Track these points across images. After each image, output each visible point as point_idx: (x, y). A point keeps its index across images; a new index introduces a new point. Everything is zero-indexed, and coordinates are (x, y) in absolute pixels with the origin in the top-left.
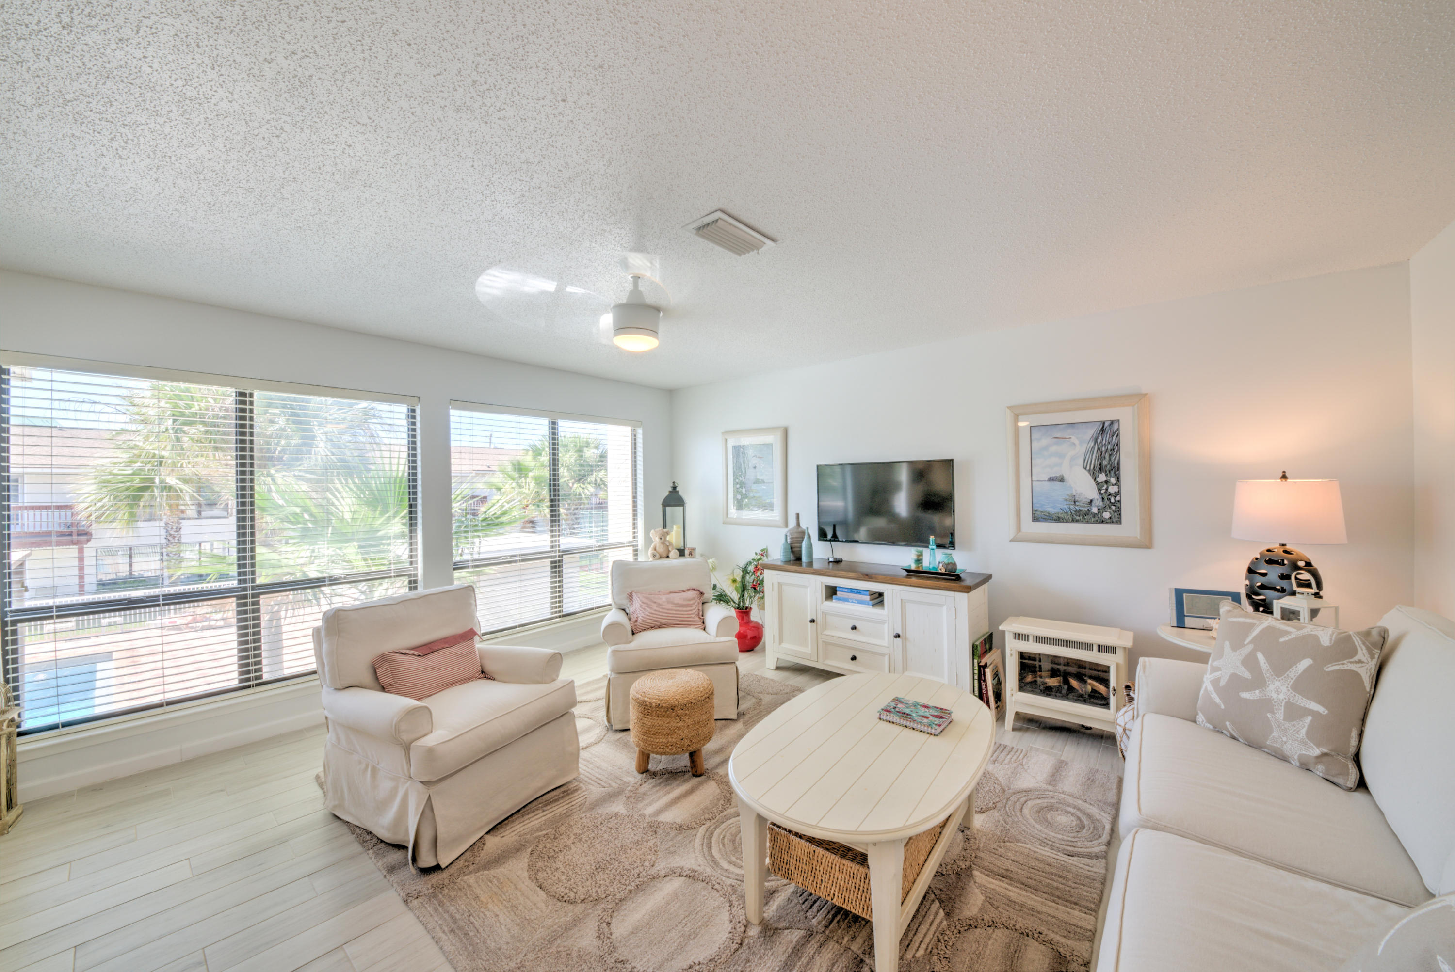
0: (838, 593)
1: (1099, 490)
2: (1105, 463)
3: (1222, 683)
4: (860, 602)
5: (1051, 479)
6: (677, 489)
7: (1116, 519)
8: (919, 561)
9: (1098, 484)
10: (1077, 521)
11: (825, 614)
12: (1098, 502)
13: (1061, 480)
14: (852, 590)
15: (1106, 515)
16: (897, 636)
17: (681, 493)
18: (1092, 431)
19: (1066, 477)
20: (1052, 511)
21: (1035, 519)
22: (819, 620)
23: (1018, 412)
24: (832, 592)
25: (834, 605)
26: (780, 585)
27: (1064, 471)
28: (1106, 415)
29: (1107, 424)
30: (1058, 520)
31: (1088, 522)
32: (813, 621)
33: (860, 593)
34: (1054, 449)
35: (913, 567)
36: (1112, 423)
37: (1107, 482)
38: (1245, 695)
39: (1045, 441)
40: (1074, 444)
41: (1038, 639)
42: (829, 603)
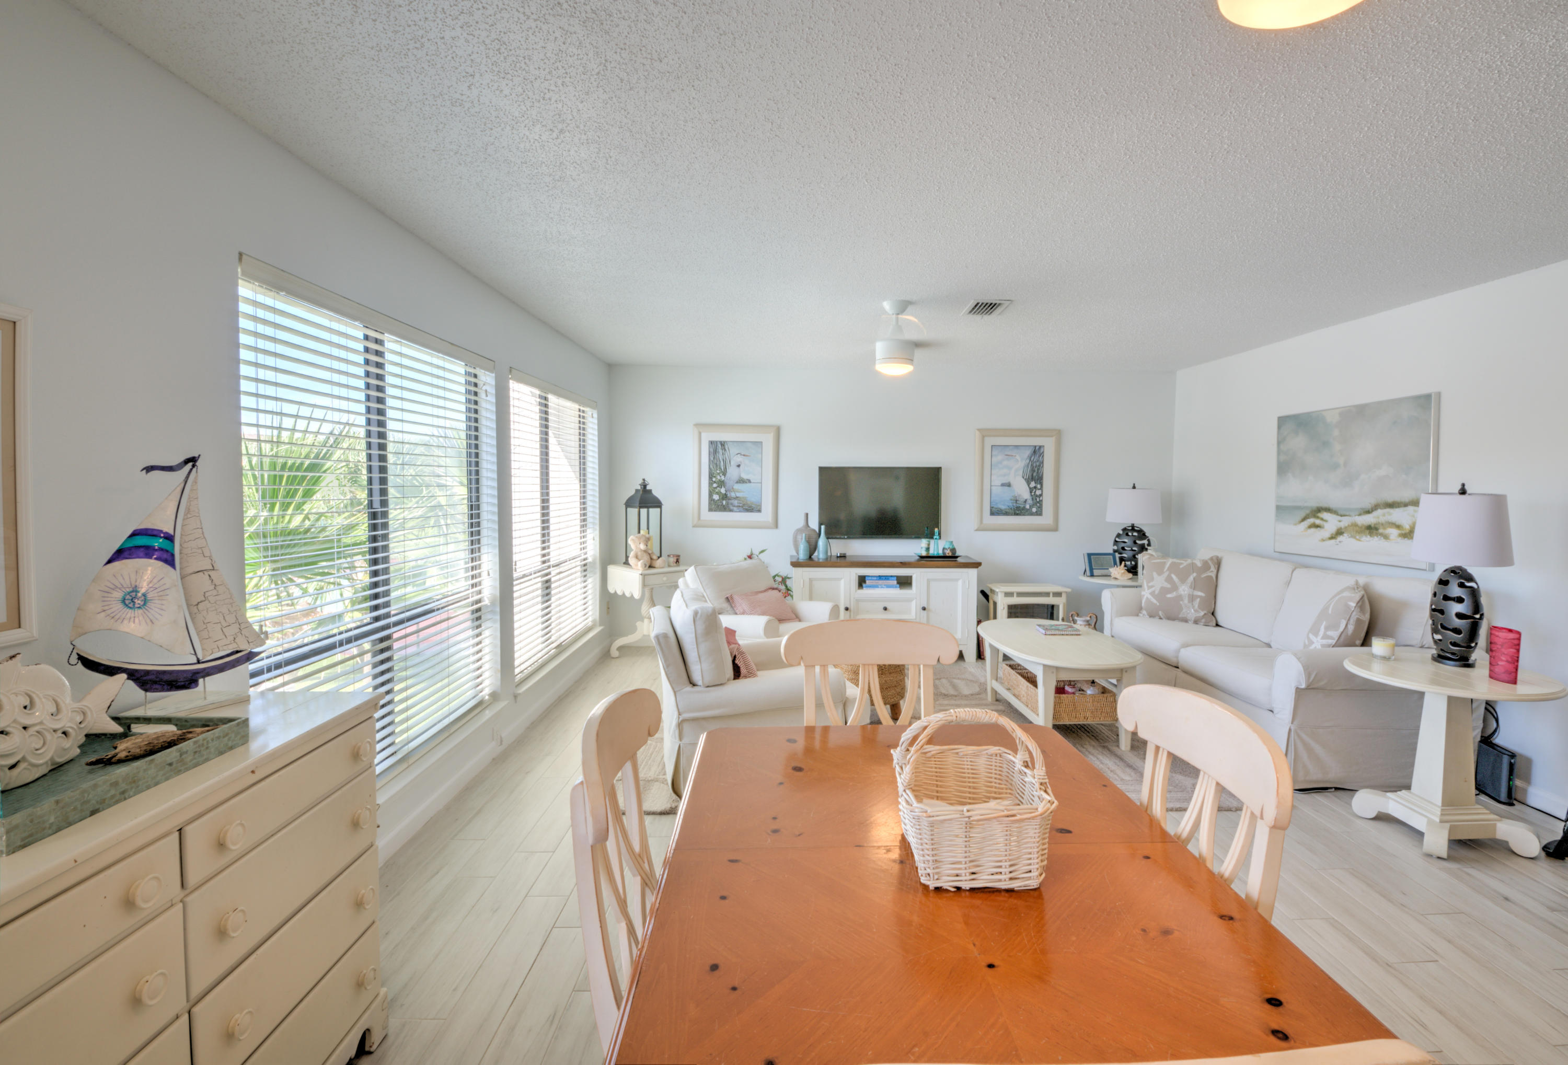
0: (867, 581)
1: (1031, 492)
2: (1035, 474)
3: (1157, 592)
4: (889, 586)
5: (1003, 485)
6: (648, 488)
7: (1039, 513)
8: (928, 549)
9: (1030, 488)
10: (1017, 514)
11: (858, 601)
12: (1030, 502)
13: (1009, 485)
14: (880, 577)
15: (1034, 510)
16: (924, 609)
17: (655, 493)
18: (1028, 452)
19: (1012, 483)
20: (1003, 507)
21: (992, 513)
22: (852, 608)
23: (985, 433)
24: (862, 581)
25: (866, 592)
26: (811, 580)
27: (1010, 479)
28: (1037, 442)
29: (1037, 448)
30: (1006, 514)
31: (1024, 515)
32: (847, 609)
33: (888, 579)
34: (1005, 463)
35: (924, 553)
36: (1040, 447)
37: (1035, 487)
38: (1169, 596)
39: (1000, 457)
40: (1018, 461)
41: (1020, 594)
42: (861, 591)
